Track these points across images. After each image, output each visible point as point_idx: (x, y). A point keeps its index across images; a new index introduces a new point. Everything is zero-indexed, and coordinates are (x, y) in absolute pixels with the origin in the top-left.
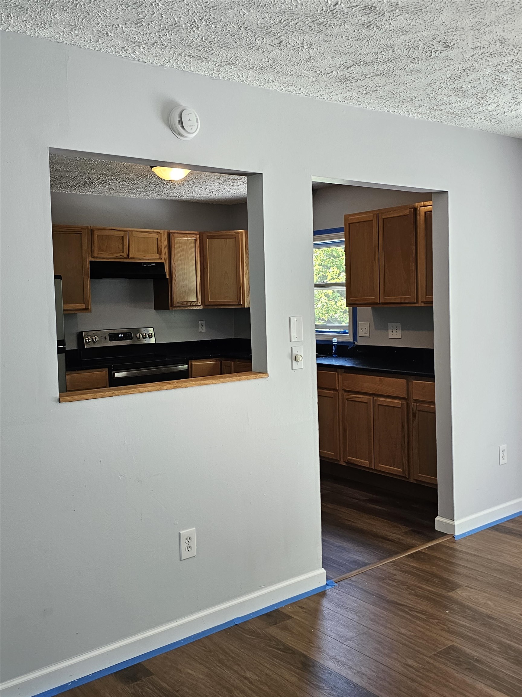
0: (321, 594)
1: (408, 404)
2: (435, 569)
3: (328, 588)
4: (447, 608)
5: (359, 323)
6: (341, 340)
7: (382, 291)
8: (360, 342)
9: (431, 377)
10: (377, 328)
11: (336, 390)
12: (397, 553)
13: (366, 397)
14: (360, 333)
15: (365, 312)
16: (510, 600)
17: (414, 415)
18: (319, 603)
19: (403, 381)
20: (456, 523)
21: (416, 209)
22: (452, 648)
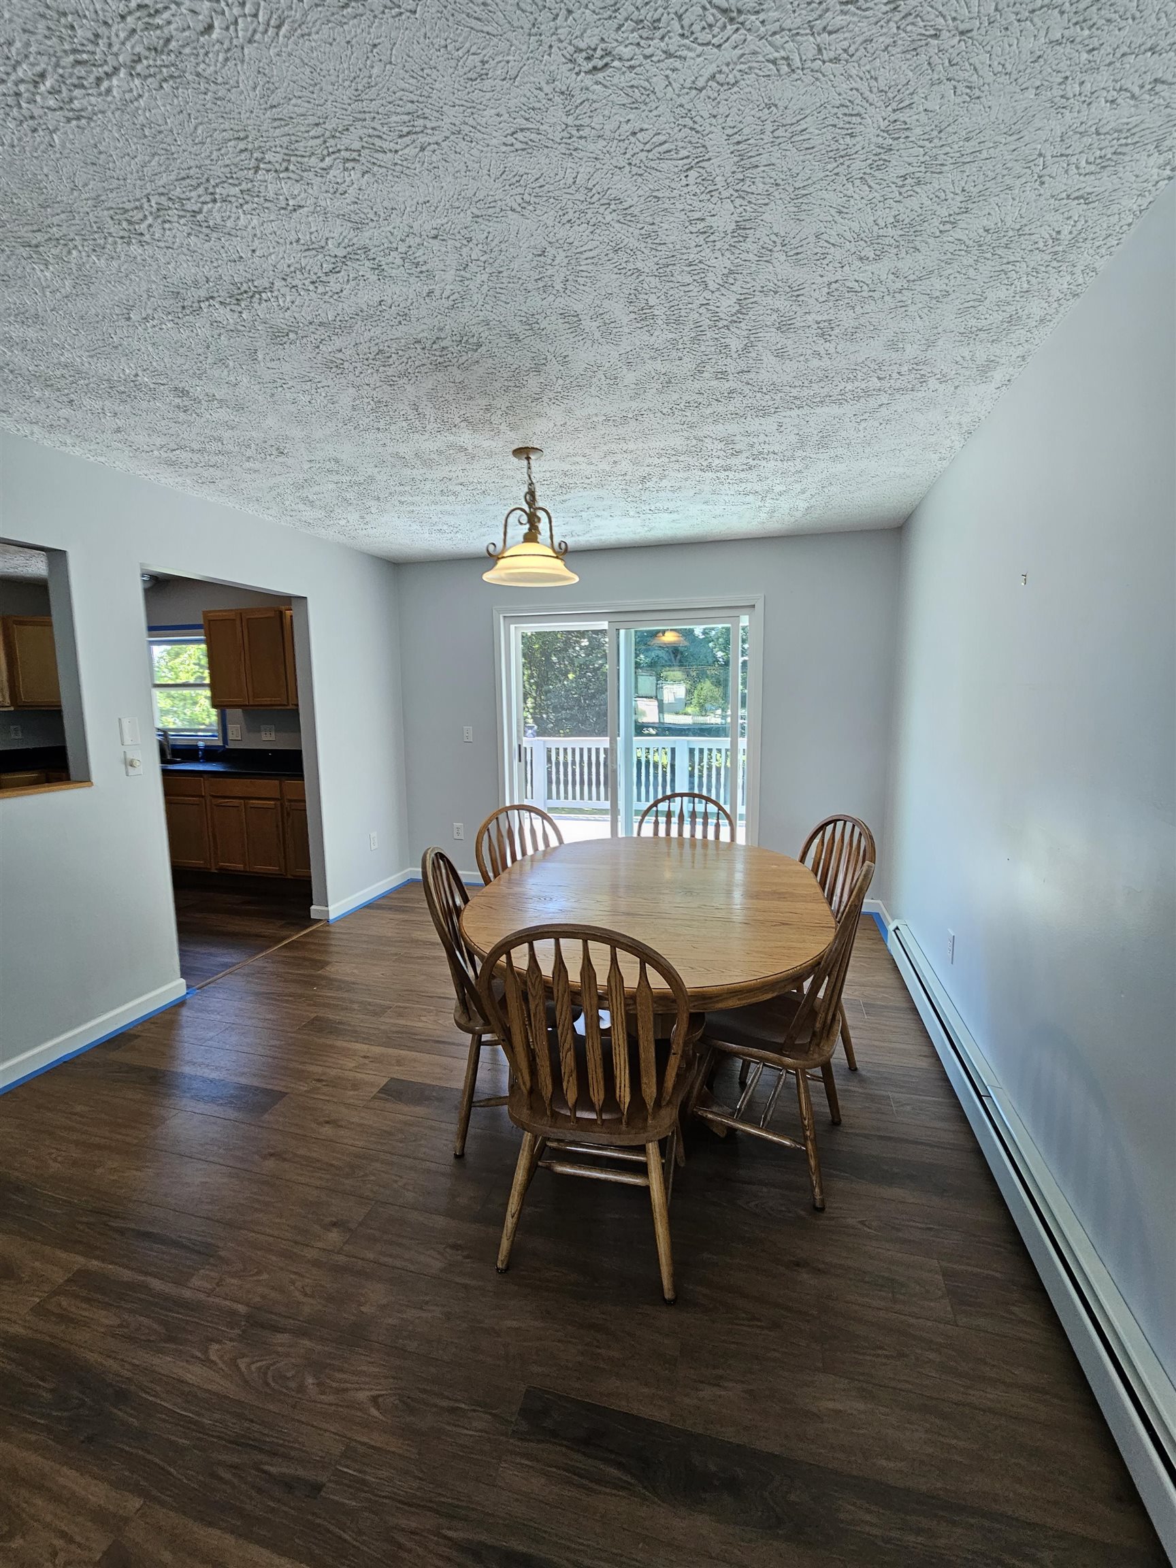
0: (180, 1004)
1: (281, 804)
2: (307, 954)
3: (188, 996)
4: (315, 985)
5: (229, 726)
6: (209, 744)
7: (251, 693)
8: (231, 746)
9: (301, 777)
10: (249, 731)
11: (203, 797)
12: (270, 947)
13: (237, 801)
14: (230, 736)
15: (235, 714)
16: (374, 965)
17: (288, 814)
18: (177, 1014)
19: (277, 782)
20: (330, 908)
21: (281, 612)
22: (316, 1019)
